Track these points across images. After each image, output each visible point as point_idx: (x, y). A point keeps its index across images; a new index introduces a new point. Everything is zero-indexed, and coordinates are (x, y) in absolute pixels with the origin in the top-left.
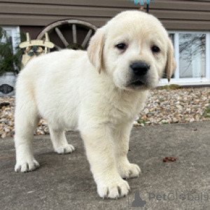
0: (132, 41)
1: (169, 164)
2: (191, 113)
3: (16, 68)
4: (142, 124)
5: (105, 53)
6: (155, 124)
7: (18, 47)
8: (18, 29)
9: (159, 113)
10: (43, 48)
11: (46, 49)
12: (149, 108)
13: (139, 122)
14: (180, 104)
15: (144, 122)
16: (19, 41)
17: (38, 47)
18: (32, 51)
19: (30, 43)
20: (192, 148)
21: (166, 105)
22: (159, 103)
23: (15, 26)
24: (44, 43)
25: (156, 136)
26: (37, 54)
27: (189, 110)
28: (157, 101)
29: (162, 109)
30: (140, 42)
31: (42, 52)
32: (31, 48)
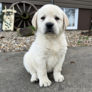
1: (73, 64)
2: (73, 43)
5: (37, 22)
7: (1, 12)
8: (1, 4)
10: (12, 12)
11: (13, 13)
14: (68, 39)
17: (10, 12)
18: (7, 14)
19: (7, 10)
20: (78, 58)
24: (12, 10)
26: (10, 15)
27: (72, 42)
31: (12, 14)
32: (7, 12)
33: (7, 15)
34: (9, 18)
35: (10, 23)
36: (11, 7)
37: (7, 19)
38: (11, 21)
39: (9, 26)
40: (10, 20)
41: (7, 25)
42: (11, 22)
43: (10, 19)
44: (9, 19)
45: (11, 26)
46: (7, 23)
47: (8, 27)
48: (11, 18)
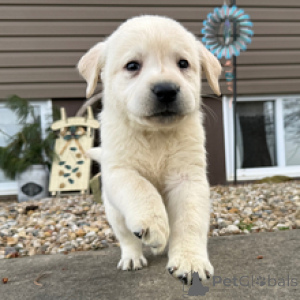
0: (147, 55)
3: (46, 159)
4: (246, 231)
6: (266, 230)
7: (49, 129)
8: (49, 104)
9: (269, 214)
10: (85, 128)
11: (89, 130)
12: (253, 207)
13: (240, 228)
15: (248, 227)
16: (51, 120)
17: (77, 127)
18: (69, 133)
19: (67, 122)
21: (277, 202)
22: (266, 200)
23: (44, 100)
24: (86, 121)
25: (277, 247)
26: (77, 137)
28: (262, 196)
29: (272, 208)
30: (159, 56)
31: (84, 134)
32: (68, 129)
33: (68, 138)
34: (73, 149)
35: (78, 166)
36: (81, 111)
37: (68, 151)
38: (82, 159)
39: (73, 176)
40: (78, 156)
41: (67, 175)
42: (80, 163)
43: (78, 151)
44: (72, 152)
45: (79, 175)
46: (68, 167)
47: (71, 181)
48: (81, 148)
